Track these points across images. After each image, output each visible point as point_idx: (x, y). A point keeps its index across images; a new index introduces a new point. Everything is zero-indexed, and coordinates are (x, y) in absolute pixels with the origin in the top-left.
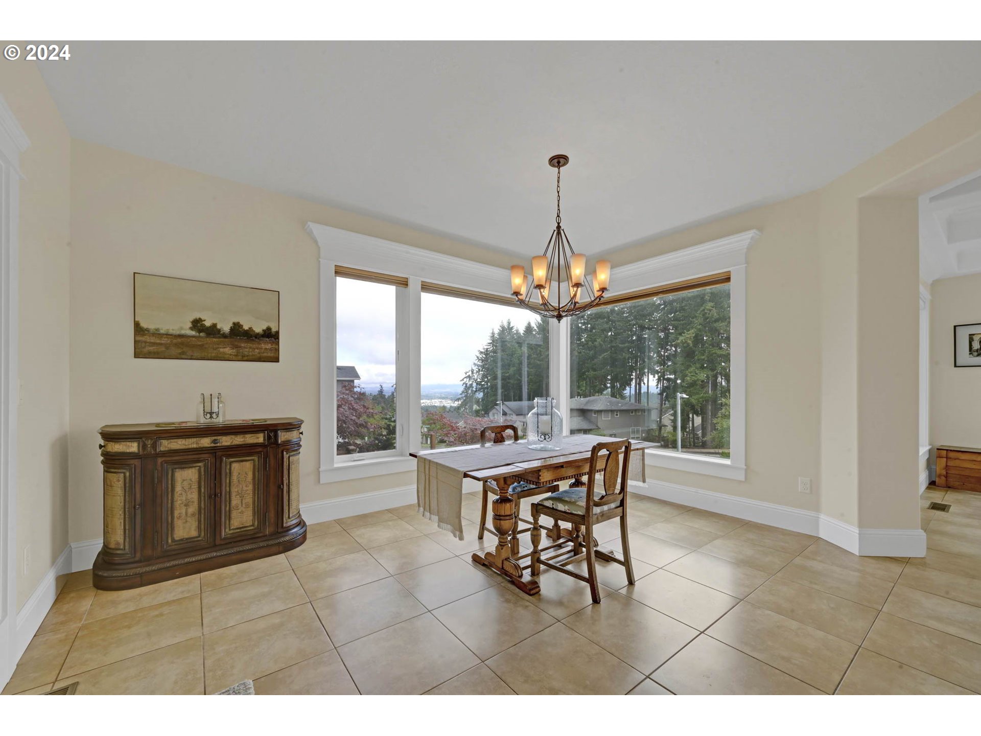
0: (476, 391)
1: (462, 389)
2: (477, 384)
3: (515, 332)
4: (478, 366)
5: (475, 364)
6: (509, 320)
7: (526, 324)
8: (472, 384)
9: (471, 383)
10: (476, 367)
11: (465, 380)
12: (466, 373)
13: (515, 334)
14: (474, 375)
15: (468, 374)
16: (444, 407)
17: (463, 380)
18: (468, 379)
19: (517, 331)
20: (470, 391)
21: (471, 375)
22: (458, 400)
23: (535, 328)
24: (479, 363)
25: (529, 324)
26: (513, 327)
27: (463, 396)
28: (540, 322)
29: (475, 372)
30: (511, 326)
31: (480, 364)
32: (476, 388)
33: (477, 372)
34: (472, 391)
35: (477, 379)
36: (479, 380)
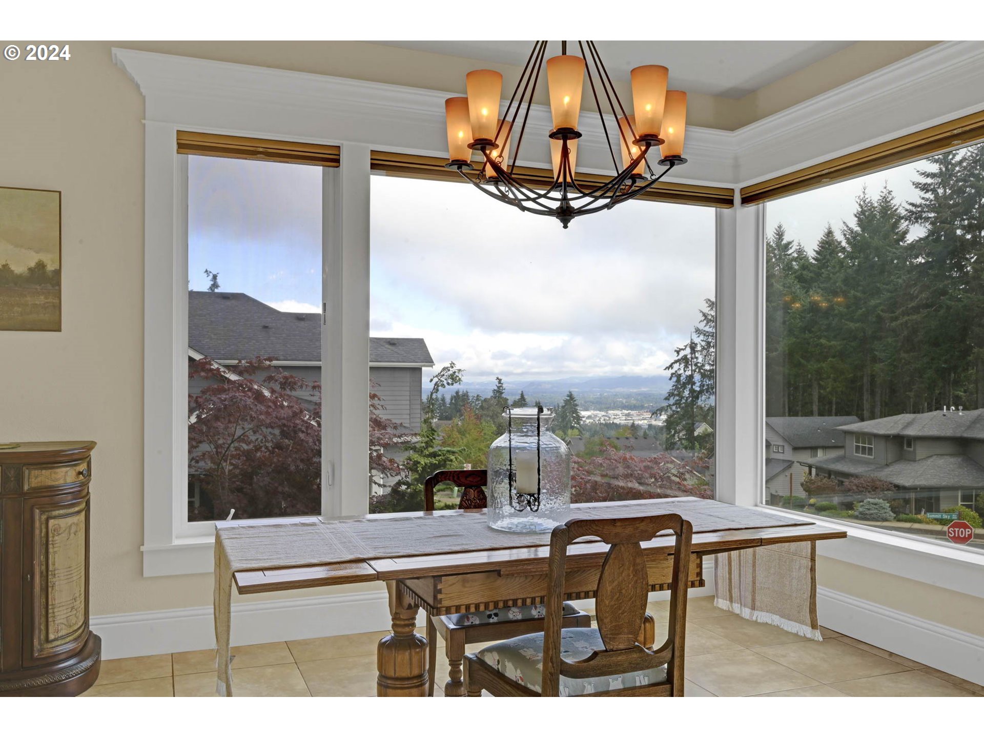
0: (701, 392)
1: (669, 386)
2: (703, 376)
3: (795, 255)
4: (706, 334)
5: (698, 331)
6: (780, 227)
7: (820, 235)
8: (691, 377)
9: (689, 373)
10: (702, 337)
11: (676, 366)
12: (678, 352)
13: (795, 259)
14: (697, 355)
15: (682, 354)
16: (634, 428)
17: (671, 366)
18: (682, 365)
19: (800, 251)
20: (686, 393)
21: (689, 356)
22: (661, 410)
23: (844, 244)
24: (707, 329)
25: (830, 233)
26: (789, 243)
27: (672, 401)
28: (857, 229)
29: (699, 348)
30: (784, 242)
31: (710, 330)
32: (702, 386)
33: (703, 348)
34: (692, 391)
35: (703, 365)
36: (707, 367)
